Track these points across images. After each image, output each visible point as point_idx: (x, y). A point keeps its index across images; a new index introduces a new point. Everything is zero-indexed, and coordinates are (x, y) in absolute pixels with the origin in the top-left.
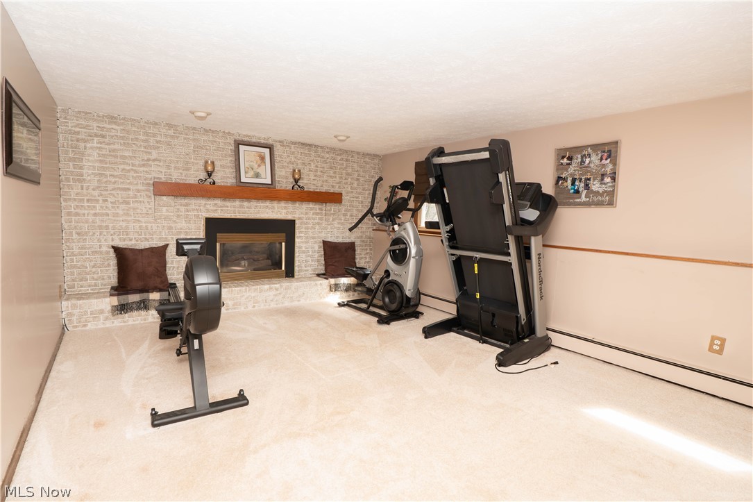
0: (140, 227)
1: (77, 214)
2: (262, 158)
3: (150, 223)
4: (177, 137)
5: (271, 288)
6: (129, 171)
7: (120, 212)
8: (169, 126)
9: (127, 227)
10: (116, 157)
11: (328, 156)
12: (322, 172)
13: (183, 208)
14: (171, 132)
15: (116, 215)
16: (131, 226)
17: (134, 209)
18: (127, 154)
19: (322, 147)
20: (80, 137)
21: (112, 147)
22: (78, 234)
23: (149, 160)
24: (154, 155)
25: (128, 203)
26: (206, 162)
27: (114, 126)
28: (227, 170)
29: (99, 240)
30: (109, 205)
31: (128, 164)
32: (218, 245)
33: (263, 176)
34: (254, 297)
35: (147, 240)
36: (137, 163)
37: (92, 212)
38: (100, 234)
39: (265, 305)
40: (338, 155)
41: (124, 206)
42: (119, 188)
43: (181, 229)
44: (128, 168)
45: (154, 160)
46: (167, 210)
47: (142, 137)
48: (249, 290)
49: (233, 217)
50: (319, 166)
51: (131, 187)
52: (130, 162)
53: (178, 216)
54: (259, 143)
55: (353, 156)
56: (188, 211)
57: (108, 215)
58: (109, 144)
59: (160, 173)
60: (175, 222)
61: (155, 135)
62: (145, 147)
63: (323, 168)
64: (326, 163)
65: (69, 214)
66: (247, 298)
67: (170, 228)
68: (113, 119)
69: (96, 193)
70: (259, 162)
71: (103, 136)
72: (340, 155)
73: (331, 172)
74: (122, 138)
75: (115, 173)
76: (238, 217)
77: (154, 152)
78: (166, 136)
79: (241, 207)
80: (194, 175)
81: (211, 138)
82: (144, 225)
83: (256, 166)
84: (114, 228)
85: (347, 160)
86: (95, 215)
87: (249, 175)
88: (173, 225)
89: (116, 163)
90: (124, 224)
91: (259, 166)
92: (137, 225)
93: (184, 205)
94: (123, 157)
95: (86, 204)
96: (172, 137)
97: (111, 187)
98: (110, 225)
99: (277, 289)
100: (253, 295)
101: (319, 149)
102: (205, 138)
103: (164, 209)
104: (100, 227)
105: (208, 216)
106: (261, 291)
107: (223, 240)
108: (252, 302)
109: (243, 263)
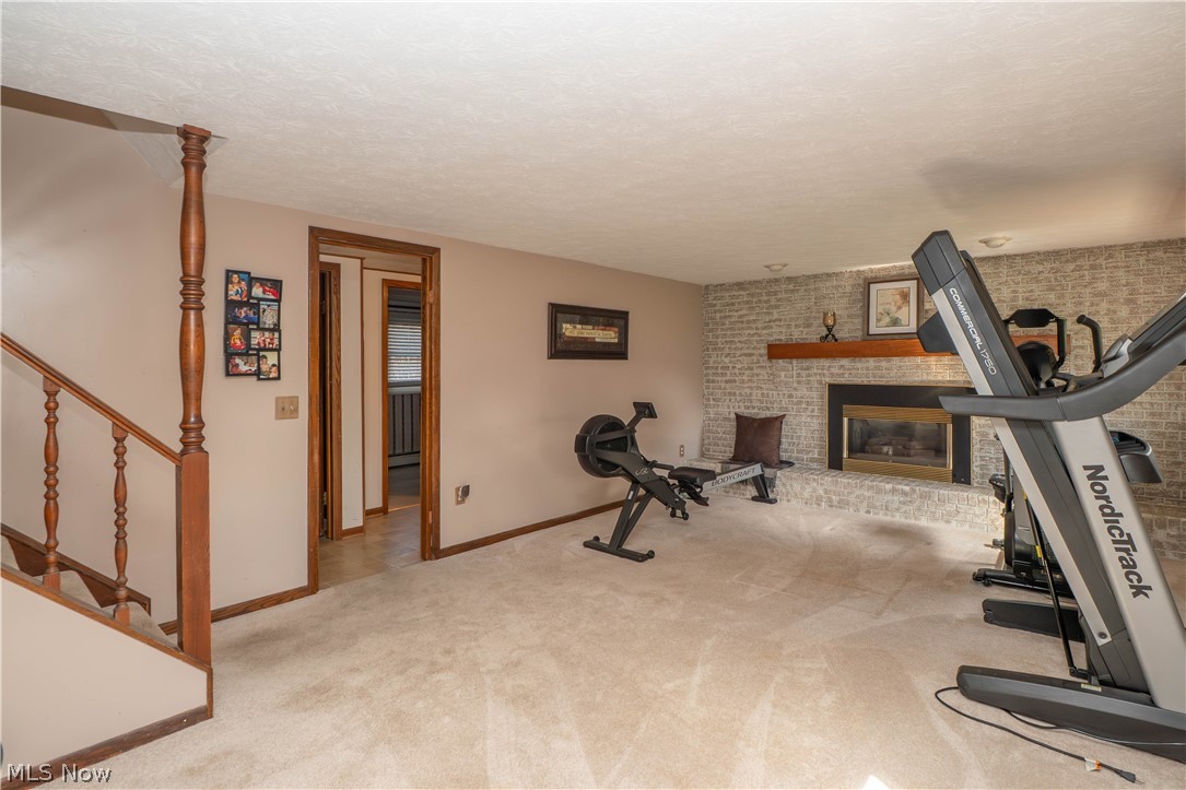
0: (762, 394)
1: (713, 381)
2: (905, 296)
3: (771, 390)
4: (798, 290)
5: (894, 491)
6: (753, 335)
7: (745, 378)
8: (789, 279)
9: (751, 394)
10: (742, 322)
11: (1041, 268)
12: (1027, 299)
13: (804, 373)
14: (791, 287)
15: (743, 382)
16: (754, 392)
17: (757, 375)
18: (752, 318)
19: (1023, 256)
20: (717, 308)
21: (740, 313)
22: (714, 400)
23: (770, 321)
24: (776, 316)
25: (752, 369)
26: (825, 315)
27: (742, 293)
28: (856, 321)
29: (729, 407)
30: (737, 371)
31: (752, 329)
32: (845, 420)
33: (904, 321)
34: (869, 497)
35: (768, 409)
36: (760, 325)
37: (724, 379)
38: (730, 400)
39: (886, 514)
40: (1067, 261)
41: (747, 372)
42: (745, 355)
43: (802, 397)
44: (752, 332)
45: (775, 321)
46: (786, 376)
47: (765, 298)
48: (861, 487)
49: (866, 383)
50: (1020, 290)
51: (754, 352)
52: (754, 326)
53: (799, 382)
54: (900, 275)
55: (1110, 256)
56: (809, 376)
57: (735, 381)
58: (737, 311)
59: (779, 334)
60: (795, 389)
61: (776, 293)
62: (767, 308)
63: (1032, 291)
64: (1038, 281)
65: (708, 381)
66: (857, 497)
67: (790, 396)
68: (740, 285)
69: (727, 360)
70: (900, 302)
71: (733, 304)
72: (1075, 259)
73: (1052, 296)
74: (748, 302)
75: (743, 339)
76: (873, 383)
77: (775, 311)
78: (786, 291)
79: (877, 368)
80: (813, 334)
81: (835, 283)
82: (765, 392)
83: (894, 309)
84: (740, 395)
85: (1093, 267)
86: (727, 382)
88: (793, 393)
89: (742, 329)
90: (748, 391)
91: (899, 308)
92: (760, 392)
93: (805, 369)
94: (748, 322)
95: (720, 371)
96: (792, 291)
97: (738, 353)
98: (738, 392)
99: (905, 494)
100: (867, 494)
101: (1018, 260)
102: (828, 284)
103: (783, 374)
104: (730, 394)
105: (832, 382)
106: (879, 491)
107: (851, 414)
108: (865, 504)
109: (885, 449)
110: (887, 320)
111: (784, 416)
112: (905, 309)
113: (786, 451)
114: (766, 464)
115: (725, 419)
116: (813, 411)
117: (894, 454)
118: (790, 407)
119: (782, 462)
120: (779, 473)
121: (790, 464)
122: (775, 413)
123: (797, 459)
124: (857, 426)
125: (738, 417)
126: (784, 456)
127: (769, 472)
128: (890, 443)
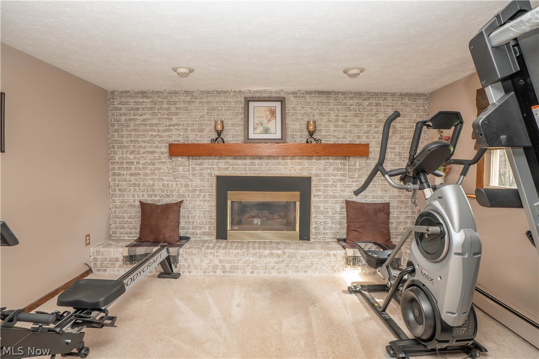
0: (163, 185)
1: (119, 175)
2: (273, 113)
3: (171, 181)
4: (193, 102)
5: (272, 254)
6: (155, 136)
7: (149, 172)
8: (187, 93)
9: (153, 185)
10: (146, 125)
11: (351, 102)
12: (344, 121)
13: (197, 167)
14: (188, 99)
15: (146, 174)
16: (156, 184)
17: (159, 169)
18: (154, 122)
19: (343, 93)
20: (122, 112)
21: (144, 117)
22: (120, 190)
23: (170, 125)
24: (175, 121)
25: (154, 164)
26: (216, 122)
27: (145, 100)
28: (238, 128)
29: (133, 196)
30: (141, 166)
31: (155, 131)
32: (229, 203)
33: (273, 131)
34: (253, 262)
35: (168, 196)
36: (161, 129)
37: (129, 172)
38: (135, 191)
39: (265, 273)
40: (365, 100)
41: (150, 167)
42: (149, 152)
43: (196, 186)
44: (154, 134)
45: (174, 125)
46: (183, 170)
47: (165, 106)
48: (247, 254)
49: (244, 175)
50: (340, 115)
51: (157, 150)
52: (156, 128)
53: (194, 175)
54: (269, 97)
55: (385, 99)
56: (202, 169)
57: (139, 174)
58: (141, 115)
59: (178, 137)
60: (191, 180)
61: (175, 103)
62: (167, 115)
63: (346, 116)
64: (350, 110)
65: (114, 174)
66: (245, 262)
67: (187, 186)
68: (144, 94)
69: (132, 157)
70: (269, 116)
71: (138, 109)
72: (369, 99)
73: (357, 120)
74: (151, 109)
75: (146, 139)
76: (249, 175)
77: (174, 118)
78: (184, 102)
79: (253, 164)
80: (205, 137)
81: (223, 99)
82: (166, 183)
83: (265, 121)
84: (144, 185)
85: (377, 105)
86: (131, 175)
87: (256, 131)
88: (189, 183)
89: (146, 130)
90: (151, 182)
91: (269, 121)
92: (161, 183)
93: (199, 165)
94: (151, 125)
95: (125, 166)
96: (189, 102)
97: (142, 151)
98: (142, 183)
99: (279, 256)
100: (251, 259)
101: (340, 96)
102: (218, 99)
103: (181, 169)
104: (134, 185)
105: (219, 174)
106: (261, 256)
107: (233, 196)
108: (250, 267)
109: (255, 221)
110: (260, 129)
111: (182, 202)
112: (273, 122)
113: (183, 228)
114: (171, 245)
115: (131, 206)
116: (204, 197)
117: (262, 224)
118: (186, 194)
119: (181, 238)
120: (181, 251)
121: (187, 239)
122: (174, 199)
123: (193, 234)
124: (236, 206)
125: (143, 204)
126: (182, 233)
127: (173, 251)
128: (258, 217)
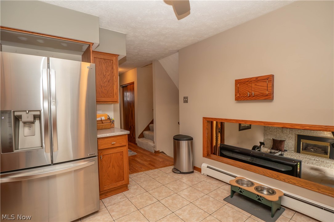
0: (280, 135)
1: (267, 131)
3: (282, 134)
7: (275, 131)
13: (291, 131)
16: (277, 134)
17: (278, 130)
22: (267, 135)
29: (270, 137)
32: (302, 143)
35: (281, 138)
39: (312, 165)
43: (290, 136)
49: (307, 135)
53: (289, 133)
57: (272, 131)
60: (288, 135)
67: (287, 136)
76: (309, 135)
79: (310, 132)
86: (270, 131)
95: (268, 129)
98: (273, 134)
104: (271, 134)
105: (298, 134)
106: (310, 159)
107: (303, 141)
108: (307, 162)
109: (311, 150)
111: (285, 140)
113: (285, 148)
114: (282, 151)
115: (269, 139)
116: (293, 140)
117: (314, 151)
118: (287, 138)
119: (285, 150)
120: (285, 153)
121: (287, 151)
122: (283, 139)
123: (288, 150)
124: (304, 144)
125: (274, 140)
126: (285, 149)
127: (282, 153)
128: (313, 148)
